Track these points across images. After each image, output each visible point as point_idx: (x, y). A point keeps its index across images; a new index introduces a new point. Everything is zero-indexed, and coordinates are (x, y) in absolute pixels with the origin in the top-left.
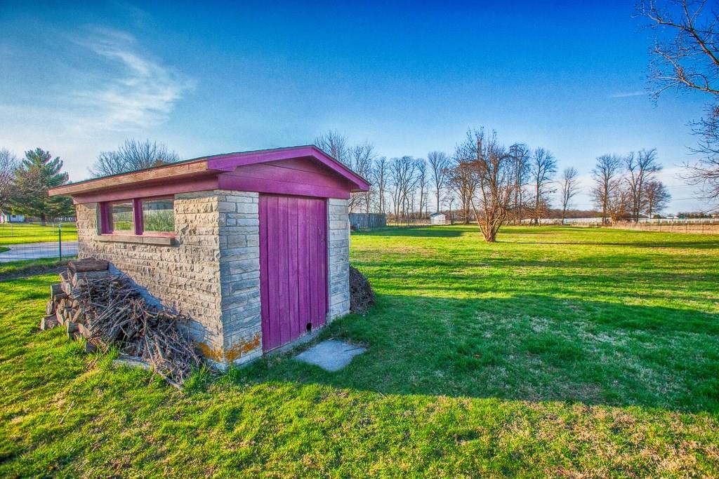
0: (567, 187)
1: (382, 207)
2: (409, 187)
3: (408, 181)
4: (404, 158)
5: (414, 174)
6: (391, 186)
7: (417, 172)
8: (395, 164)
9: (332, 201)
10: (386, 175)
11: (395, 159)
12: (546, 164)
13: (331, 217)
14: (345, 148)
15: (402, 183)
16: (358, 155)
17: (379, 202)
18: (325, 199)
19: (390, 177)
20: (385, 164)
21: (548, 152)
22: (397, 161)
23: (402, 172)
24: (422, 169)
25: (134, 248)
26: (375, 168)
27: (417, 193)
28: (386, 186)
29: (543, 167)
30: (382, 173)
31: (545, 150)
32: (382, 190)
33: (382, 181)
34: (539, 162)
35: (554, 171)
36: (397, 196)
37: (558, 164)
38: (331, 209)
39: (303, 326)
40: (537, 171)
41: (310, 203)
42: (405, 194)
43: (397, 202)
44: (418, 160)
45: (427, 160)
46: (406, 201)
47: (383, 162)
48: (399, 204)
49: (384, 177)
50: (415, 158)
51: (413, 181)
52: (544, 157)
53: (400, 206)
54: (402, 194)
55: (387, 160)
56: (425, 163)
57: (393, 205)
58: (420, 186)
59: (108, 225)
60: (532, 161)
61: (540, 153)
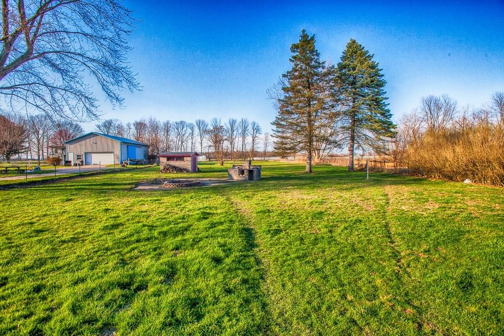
2: (184, 139)
3: (183, 135)
4: (181, 122)
5: (187, 132)
6: (173, 139)
7: (189, 131)
8: (175, 125)
10: (170, 131)
11: (175, 122)
12: (257, 129)
15: (180, 137)
19: (173, 133)
20: (169, 125)
21: (257, 124)
22: (177, 123)
23: (180, 130)
24: (192, 129)
25: (176, 163)
26: (163, 127)
27: (189, 142)
28: (170, 138)
29: (255, 131)
30: (167, 130)
31: (256, 122)
32: (167, 141)
33: (167, 135)
34: (253, 128)
35: (261, 134)
36: (177, 144)
37: (262, 130)
40: (252, 133)
41: (195, 157)
42: (182, 143)
43: (177, 148)
44: (189, 124)
45: (195, 124)
46: (183, 147)
47: (168, 123)
49: (169, 133)
51: (186, 135)
52: (256, 126)
54: (180, 143)
55: (171, 123)
56: (194, 126)
58: (191, 139)
59: (168, 159)
60: (250, 128)
61: (254, 124)
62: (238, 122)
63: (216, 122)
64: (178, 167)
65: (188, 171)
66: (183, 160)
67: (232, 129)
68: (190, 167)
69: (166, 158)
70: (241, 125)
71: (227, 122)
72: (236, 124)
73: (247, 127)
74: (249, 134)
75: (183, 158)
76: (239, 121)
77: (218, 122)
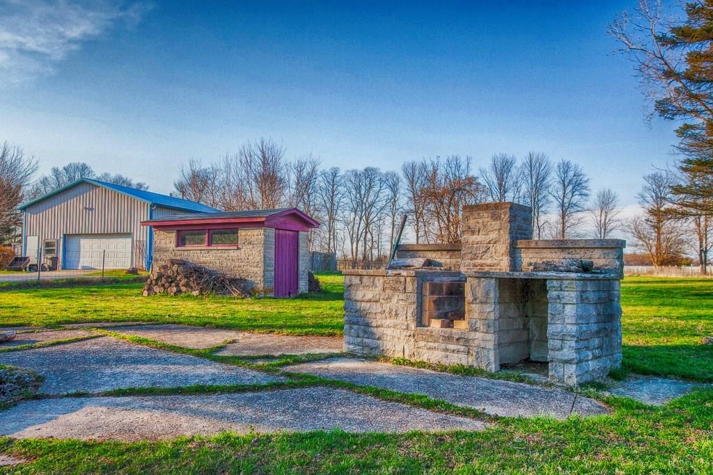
0: (603, 217)
1: (332, 244)
2: (373, 216)
3: (372, 205)
4: (366, 170)
5: (381, 195)
6: (347, 213)
7: (387, 192)
8: (353, 179)
9: (300, 232)
10: (340, 196)
11: (353, 171)
12: (574, 183)
13: (300, 241)
14: (282, 162)
15: (363, 208)
16: (300, 172)
17: (327, 236)
18: (298, 232)
19: (345, 200)
20: (338, 179)
21: (576, 167)
22: (356, 175)
23: (363, 192)
24: (394, 188)
25: (208, 252)
26: (322, 184)
27: (387, 223)
28: (339, 212)
29: (570, 187)
30: (333, 192)
31: (572, 164)
32: (332, 219)
33: (332, 204)
34: (564, 181)
35: (586, 195)
36: (356, 229)
37: (591, 185)
38: (300, 237)
39: (287, 293)
40: (561, 193)
41: (291, 233)
42: (367, 225)
43: (355, 239)
44: (387, 174)
45: (401, 174)
46: (369, 236)
47: (335, 174)
48: (358, 241)
49: (336, 199)
50: (383, 171)
51: (380, 205)
52: (571, 174)
53: (360, 243)
54: (363, 225)
55: (341, 173)
56: (398, 179)
57: (348, 241)
58: (390, 214)
59: (181, 242)
60: (553, 179)
61: (565, 168)
62: (518, 163)
63: (458, 166)
64: (210, 273)
65: (247, 290)
66: (234, 242)
67: (500, 185)
68: (259, 271)
69: (173, 236)
70: (527, 172)
71: (487, 165)
72: (514, 171)
73: (544, 179)
74: (551, 198)
75: (235, 232)
76: (520, 162)
77: (463, 167)
